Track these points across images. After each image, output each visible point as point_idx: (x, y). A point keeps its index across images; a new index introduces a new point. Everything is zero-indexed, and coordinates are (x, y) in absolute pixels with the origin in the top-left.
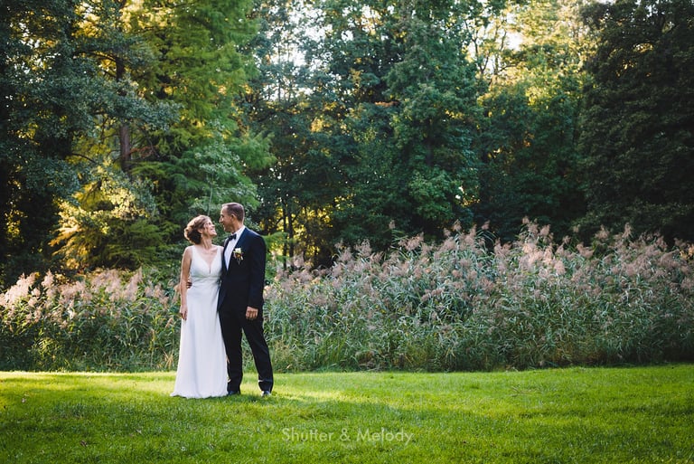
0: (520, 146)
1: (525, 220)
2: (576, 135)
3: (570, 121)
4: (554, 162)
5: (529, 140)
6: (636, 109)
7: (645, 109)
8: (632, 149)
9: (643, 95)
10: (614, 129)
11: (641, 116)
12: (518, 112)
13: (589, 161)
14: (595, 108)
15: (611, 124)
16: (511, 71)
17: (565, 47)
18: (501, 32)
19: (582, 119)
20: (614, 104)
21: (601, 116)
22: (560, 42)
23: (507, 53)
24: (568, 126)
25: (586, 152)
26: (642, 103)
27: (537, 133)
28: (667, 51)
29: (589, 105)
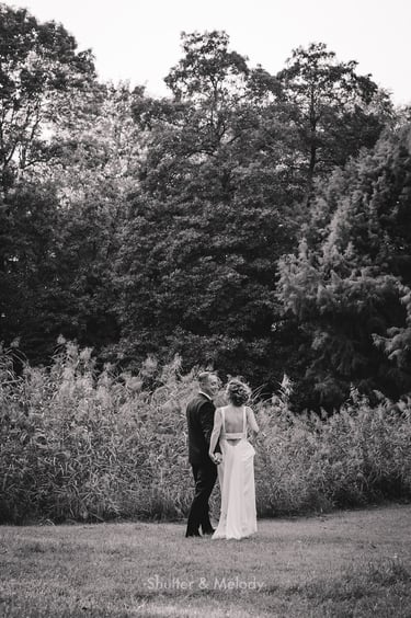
0: (42, 255)
1: (61, 340)
2: (113, 249)
3: (107, 232)
4: (84, 277)
5: (56, 250)
6: (185, 225)
7: (196, 226)
8: (178, 271)
9: (195, 210)
10: (159, 245)
11: (191, 234)
12: (47, 215)
13: (128, 280)
14: (139, 220)
15: (156, 240)
16: (39, 167)
17: (105, 147)
18: (33, 119)
19: (124, 231)
20: (161, 218)
21: (144, 230)
22: (101, 140)
23: (38, 145)
24: (104, 238)
25: (124, 269)
26: (193, 219)
27: (67, 241)
28: (225, 165)
29: (132, 216)
